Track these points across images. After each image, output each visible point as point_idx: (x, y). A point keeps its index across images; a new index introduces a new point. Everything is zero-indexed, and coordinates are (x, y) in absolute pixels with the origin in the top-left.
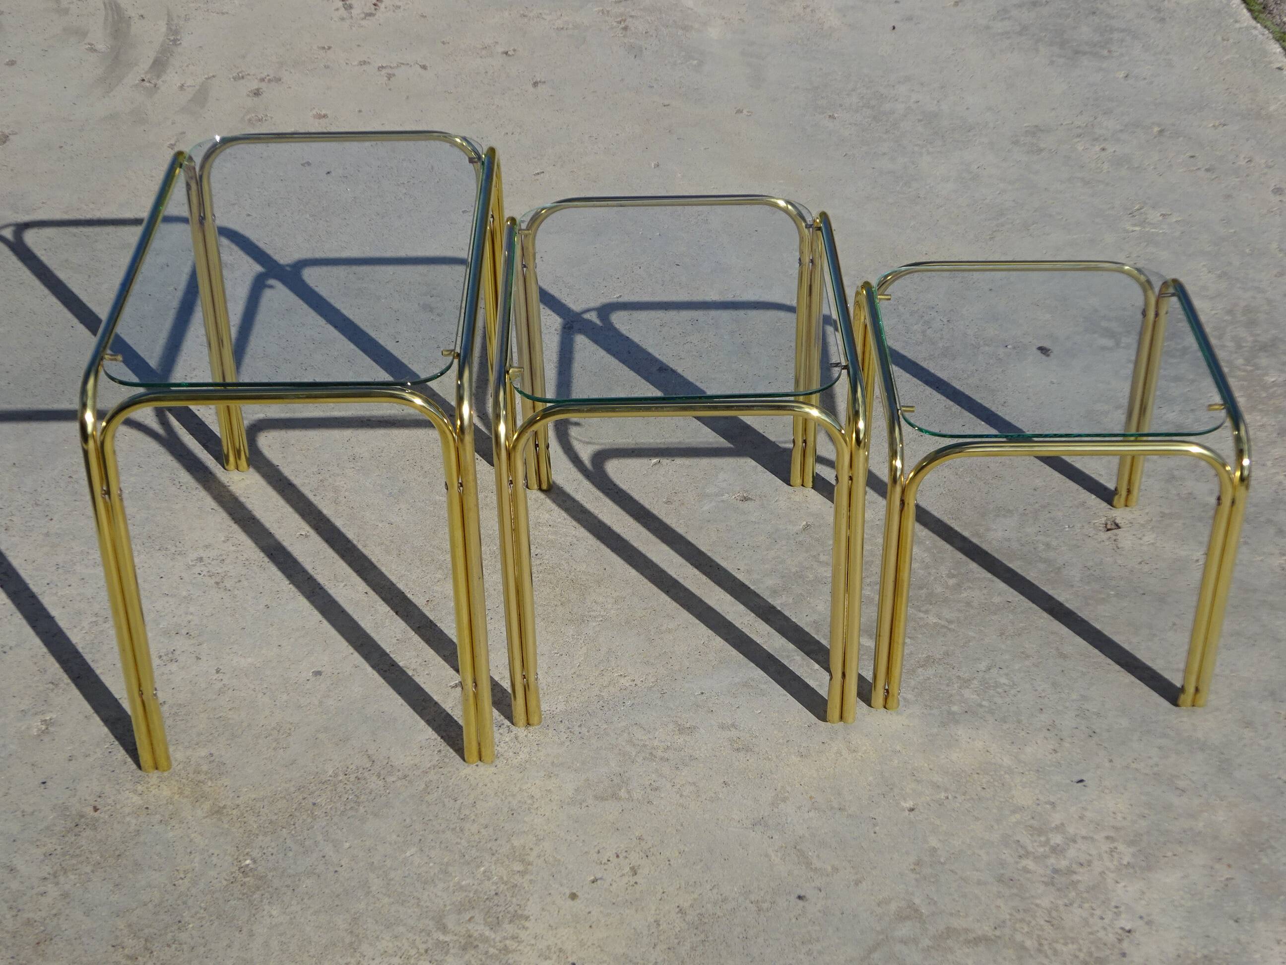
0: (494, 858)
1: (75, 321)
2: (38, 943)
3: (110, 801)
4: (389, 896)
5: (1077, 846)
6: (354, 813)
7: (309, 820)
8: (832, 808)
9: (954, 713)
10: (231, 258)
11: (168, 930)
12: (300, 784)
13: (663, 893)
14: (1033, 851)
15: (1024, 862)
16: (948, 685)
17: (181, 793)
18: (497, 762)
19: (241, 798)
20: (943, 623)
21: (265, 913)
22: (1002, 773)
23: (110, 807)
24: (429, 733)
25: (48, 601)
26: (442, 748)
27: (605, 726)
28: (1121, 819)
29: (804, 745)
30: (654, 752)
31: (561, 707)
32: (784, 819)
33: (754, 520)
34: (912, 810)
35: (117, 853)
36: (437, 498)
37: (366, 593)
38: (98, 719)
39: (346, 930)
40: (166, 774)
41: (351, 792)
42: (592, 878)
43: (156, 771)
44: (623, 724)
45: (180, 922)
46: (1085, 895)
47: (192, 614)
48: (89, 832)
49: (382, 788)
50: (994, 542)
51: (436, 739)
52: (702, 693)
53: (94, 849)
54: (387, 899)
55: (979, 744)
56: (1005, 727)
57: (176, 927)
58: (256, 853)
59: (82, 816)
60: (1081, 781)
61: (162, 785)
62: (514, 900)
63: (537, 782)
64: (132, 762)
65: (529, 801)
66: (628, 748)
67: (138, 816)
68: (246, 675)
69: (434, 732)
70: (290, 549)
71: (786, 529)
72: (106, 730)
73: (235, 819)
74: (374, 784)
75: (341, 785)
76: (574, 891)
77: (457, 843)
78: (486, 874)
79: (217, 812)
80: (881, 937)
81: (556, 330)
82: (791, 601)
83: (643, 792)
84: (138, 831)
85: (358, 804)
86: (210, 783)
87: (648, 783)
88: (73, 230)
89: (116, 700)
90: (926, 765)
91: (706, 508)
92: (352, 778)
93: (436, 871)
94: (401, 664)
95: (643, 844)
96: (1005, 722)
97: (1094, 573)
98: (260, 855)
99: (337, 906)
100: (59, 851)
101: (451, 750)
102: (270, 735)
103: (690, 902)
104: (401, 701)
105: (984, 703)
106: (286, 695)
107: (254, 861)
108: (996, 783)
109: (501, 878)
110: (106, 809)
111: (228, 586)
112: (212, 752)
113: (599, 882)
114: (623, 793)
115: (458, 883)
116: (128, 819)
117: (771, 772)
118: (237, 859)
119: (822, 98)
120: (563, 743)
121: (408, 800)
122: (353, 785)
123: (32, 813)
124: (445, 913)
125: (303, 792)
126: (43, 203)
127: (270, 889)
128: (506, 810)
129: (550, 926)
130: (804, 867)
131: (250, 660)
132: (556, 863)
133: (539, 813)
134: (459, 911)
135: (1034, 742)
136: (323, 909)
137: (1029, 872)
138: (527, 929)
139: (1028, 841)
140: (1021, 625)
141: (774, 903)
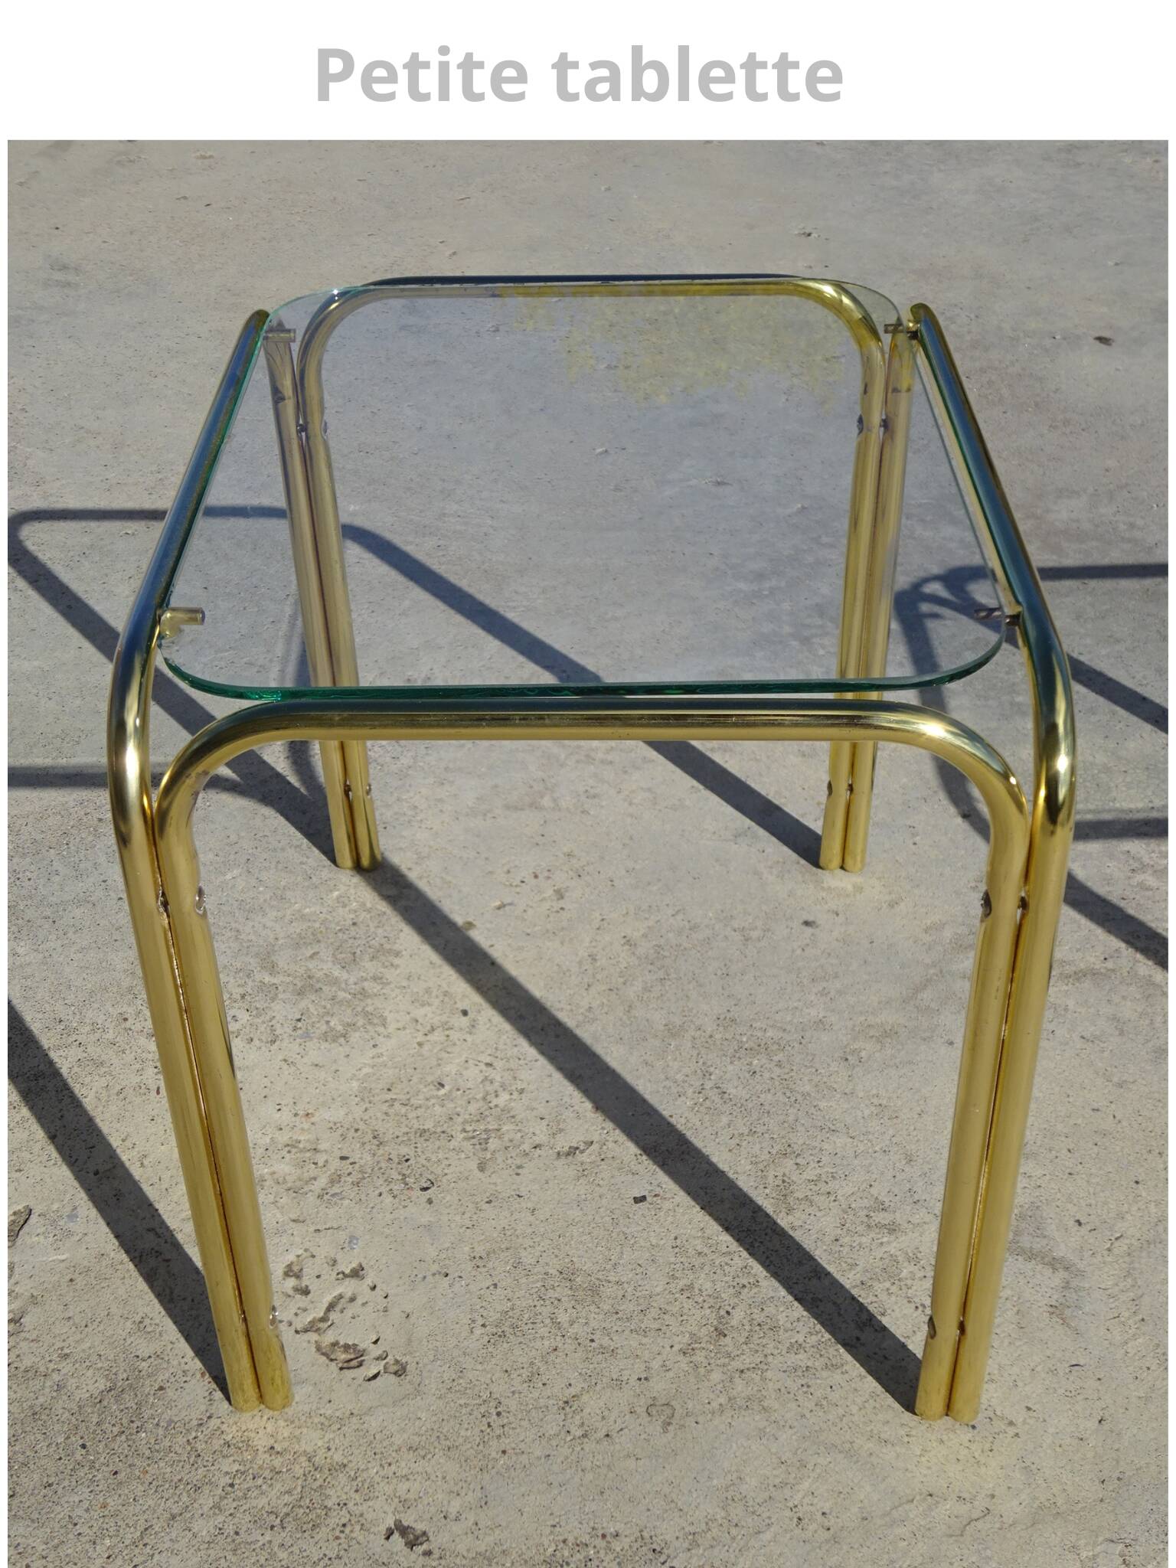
9: (1019, 704)
13: (603, 920)
15: (1139, 878)
33: (731, 504)
39: (125, 971)
42: (498, 903)
62: (380, 931)
63: (423, 790)
65: (410, 813)
68: (28, 679)
71: (774, 512)
76: (470, 920)
77: (302, 863)
80: (932, 971)
82: (783, 584)
83: (575, 800)
87: (582, 789)
91: (667, 494)
93: (268, 897)
95: (574, 861)
99: (116, 940)
102: (50, 743)
103: (642, 932)
106: (80, 699)
108: (1088, 784)
109: (363, 904)
113: (507, 908)
114: (546, 801)
115: (299, 911)
117: (761, 775)
121: (235, 813)
124: (276, 948)
127: (20, 921)
129: (431, 963)
130: (811, 887)
131: (36, 663)
132: (445, 885)
133: (423, 826)
134: (297, 946)
135: (1138, 735)
136: (94, 945)
137: (1149, 889)
138: (397, 967)
139: (1143, 852)
140: (1105, 607)
141: (769, 930)
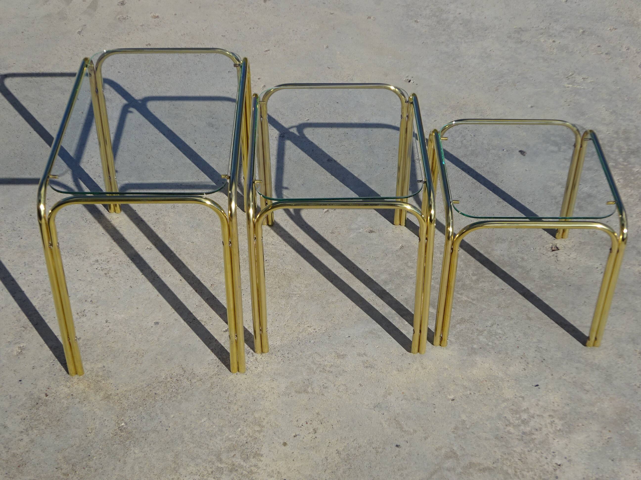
0: (245, 424)
1: (32, 129)
2: (19, 466)
3: (53, 391)
4: (193, 443)
5: (534, 420)
6: (175, 399)
7: (153, 402)
8: (414, 399)
9: (474, 349)
10: (111, 95)
11: (84, 460)
12: (149, 383)
13: (329, 443)
14: (513, 422)
15: (508, 428)
16: (472, 334)
17: (89, 387)
18: (247, 372)
19: (119, 390)
20: (470, 300)
21: (132, 451)
22: (498, 381)
23: (53, 394)
24: (213, 357)
25: (20, 282)
26: (219, 364)
27: (300, 354)
28: (557, 406)
29: (399, 365)
30: (325, 368)
31: (279, 343)
32: (389, 404)
33: (375, 243)
34: (453, 400)
35: (58, 419)
36: (216, 229)
37: (181, 280)
38: (47, 347)
39: (172, 461)
40: (81, 377)
41: (174, 387)
42: (294, 434)
43: (76, 375)
44: (310, 353)
45: (89, 456)
46: (538, 446)
47: (93, 290)
48: (43, 408)
49: (189, 386)
50: (495, 256)
51: (216, 360)
52: (349, 337)
53: (46, 416)
54: (192, 444)
55: (487, 365)
56: (500, 356)
57: (87, 459)
58: (127, 420)
59: (40, 399)
60: (537, 385)
61: (79, 382)
62: (255, 446)
63: (267, 383)
64: (64, 370)
65: (263, 394)
66: (312, 366)
67: (68, 399)
68: (121, 324)
69: (215, 356)
70: (142, 256)
71: (391, 248)
72: (51, 352)
73: (116, 401)
74: (185, 383)
75: (169, 383)
76: (285, 441)
77: (227, 416)
78: (242, 432)
79: (107, 397)
80: (437, 467)
81: (276, 138)
82: (394, 287)
83: (319, 389)
84: (68, 407)
85: (178, 394)
86: (103, 382)
87: (322, 384)
88: (29, 79)
89: (56, 337)
90: (460, 376)
91: (351, 236)
92: (175, 379)
93: (217, 430)
94: (198, 319)
95: (319, 417)
96: (500, 354)
97: (545, 274)
98: (129, 421)
99: (168, 448)
100: (29, 417)
101: (224, 366)
102: (133, 356)
103: (343, 448)
104: (198, 339)
105: (490, 343)
106: (141, 335)
107: (126, 424)
108: (495, 386)
109: (249, 434)
110: (52, 395)
111: (111, 276)
112: (104, 365)
113: (298, 436)
114: (309, 390)
115: (228, 437)
116: (63, 401)
117: (383, 379)
118: (117, 423)
119: (412, 11)
120: (279, 363)
121: (202, 392)
122: (175, 383)
123: (15, 397)
124: (221, 452)
125: (150, 387)
126: (14, 63)
127: (134, 439)
128: (251, 398)
129: (273, 459)
130: (399, 430)
131: (123, 316)
132: (276, 427)
133: (268, 400)
134: (228, 452)
135: (514, 364)
136: (160, 450)
137: (511, 433)
138: (262, 461)
139: (510, 417)
140: (509, 302)
141: (384, 448)
